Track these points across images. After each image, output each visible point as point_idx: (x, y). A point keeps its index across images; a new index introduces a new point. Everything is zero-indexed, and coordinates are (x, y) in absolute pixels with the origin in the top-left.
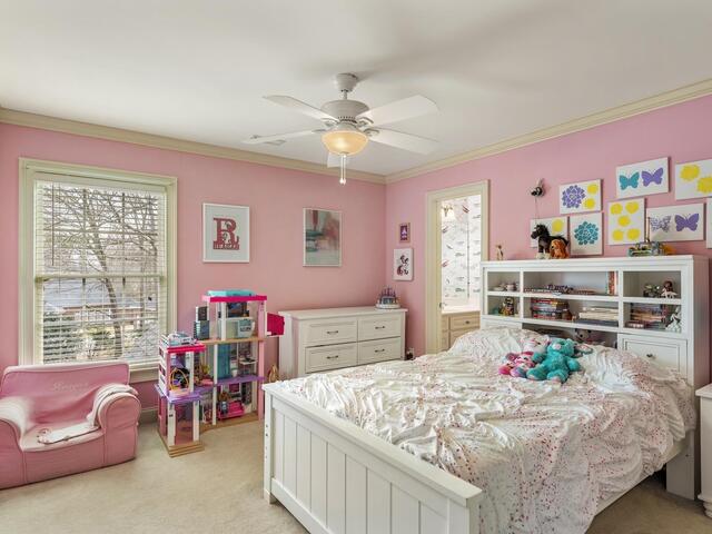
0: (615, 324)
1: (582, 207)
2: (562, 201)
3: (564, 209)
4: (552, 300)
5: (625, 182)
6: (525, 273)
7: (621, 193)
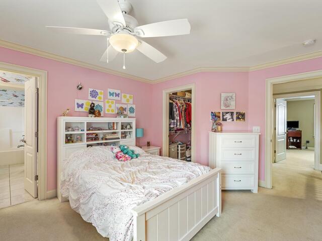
0: (119, 138)
1: (97, 99)
2: (89, 95)
3: (90, 98)
4: (94, 133)
5: (111, 94)
6: (87, 123)
7: (109, 97)
